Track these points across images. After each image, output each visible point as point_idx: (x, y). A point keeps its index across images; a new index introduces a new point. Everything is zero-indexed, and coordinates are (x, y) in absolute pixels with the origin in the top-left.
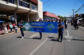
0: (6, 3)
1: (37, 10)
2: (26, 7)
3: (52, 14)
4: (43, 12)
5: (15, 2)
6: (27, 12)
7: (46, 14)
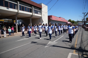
0: (7, 8)
1: (41, 14)
2: (28, 11)
3: (60, 17)
4: (48, 16)
5: (16, 7)
6: (30, 16)
7: (51, 18)
